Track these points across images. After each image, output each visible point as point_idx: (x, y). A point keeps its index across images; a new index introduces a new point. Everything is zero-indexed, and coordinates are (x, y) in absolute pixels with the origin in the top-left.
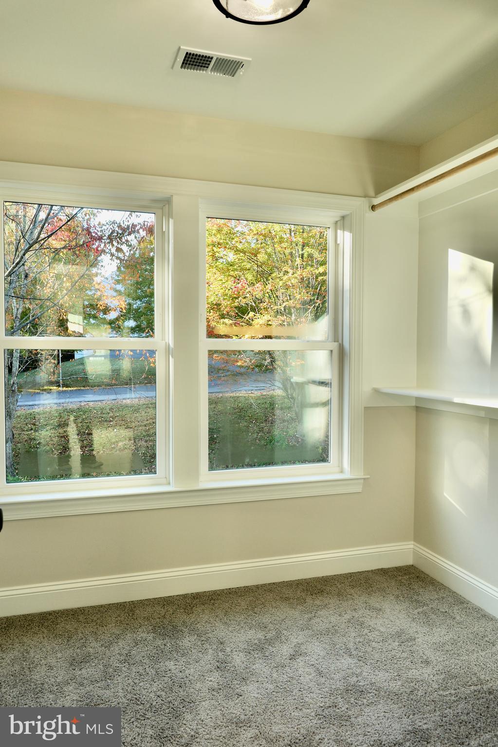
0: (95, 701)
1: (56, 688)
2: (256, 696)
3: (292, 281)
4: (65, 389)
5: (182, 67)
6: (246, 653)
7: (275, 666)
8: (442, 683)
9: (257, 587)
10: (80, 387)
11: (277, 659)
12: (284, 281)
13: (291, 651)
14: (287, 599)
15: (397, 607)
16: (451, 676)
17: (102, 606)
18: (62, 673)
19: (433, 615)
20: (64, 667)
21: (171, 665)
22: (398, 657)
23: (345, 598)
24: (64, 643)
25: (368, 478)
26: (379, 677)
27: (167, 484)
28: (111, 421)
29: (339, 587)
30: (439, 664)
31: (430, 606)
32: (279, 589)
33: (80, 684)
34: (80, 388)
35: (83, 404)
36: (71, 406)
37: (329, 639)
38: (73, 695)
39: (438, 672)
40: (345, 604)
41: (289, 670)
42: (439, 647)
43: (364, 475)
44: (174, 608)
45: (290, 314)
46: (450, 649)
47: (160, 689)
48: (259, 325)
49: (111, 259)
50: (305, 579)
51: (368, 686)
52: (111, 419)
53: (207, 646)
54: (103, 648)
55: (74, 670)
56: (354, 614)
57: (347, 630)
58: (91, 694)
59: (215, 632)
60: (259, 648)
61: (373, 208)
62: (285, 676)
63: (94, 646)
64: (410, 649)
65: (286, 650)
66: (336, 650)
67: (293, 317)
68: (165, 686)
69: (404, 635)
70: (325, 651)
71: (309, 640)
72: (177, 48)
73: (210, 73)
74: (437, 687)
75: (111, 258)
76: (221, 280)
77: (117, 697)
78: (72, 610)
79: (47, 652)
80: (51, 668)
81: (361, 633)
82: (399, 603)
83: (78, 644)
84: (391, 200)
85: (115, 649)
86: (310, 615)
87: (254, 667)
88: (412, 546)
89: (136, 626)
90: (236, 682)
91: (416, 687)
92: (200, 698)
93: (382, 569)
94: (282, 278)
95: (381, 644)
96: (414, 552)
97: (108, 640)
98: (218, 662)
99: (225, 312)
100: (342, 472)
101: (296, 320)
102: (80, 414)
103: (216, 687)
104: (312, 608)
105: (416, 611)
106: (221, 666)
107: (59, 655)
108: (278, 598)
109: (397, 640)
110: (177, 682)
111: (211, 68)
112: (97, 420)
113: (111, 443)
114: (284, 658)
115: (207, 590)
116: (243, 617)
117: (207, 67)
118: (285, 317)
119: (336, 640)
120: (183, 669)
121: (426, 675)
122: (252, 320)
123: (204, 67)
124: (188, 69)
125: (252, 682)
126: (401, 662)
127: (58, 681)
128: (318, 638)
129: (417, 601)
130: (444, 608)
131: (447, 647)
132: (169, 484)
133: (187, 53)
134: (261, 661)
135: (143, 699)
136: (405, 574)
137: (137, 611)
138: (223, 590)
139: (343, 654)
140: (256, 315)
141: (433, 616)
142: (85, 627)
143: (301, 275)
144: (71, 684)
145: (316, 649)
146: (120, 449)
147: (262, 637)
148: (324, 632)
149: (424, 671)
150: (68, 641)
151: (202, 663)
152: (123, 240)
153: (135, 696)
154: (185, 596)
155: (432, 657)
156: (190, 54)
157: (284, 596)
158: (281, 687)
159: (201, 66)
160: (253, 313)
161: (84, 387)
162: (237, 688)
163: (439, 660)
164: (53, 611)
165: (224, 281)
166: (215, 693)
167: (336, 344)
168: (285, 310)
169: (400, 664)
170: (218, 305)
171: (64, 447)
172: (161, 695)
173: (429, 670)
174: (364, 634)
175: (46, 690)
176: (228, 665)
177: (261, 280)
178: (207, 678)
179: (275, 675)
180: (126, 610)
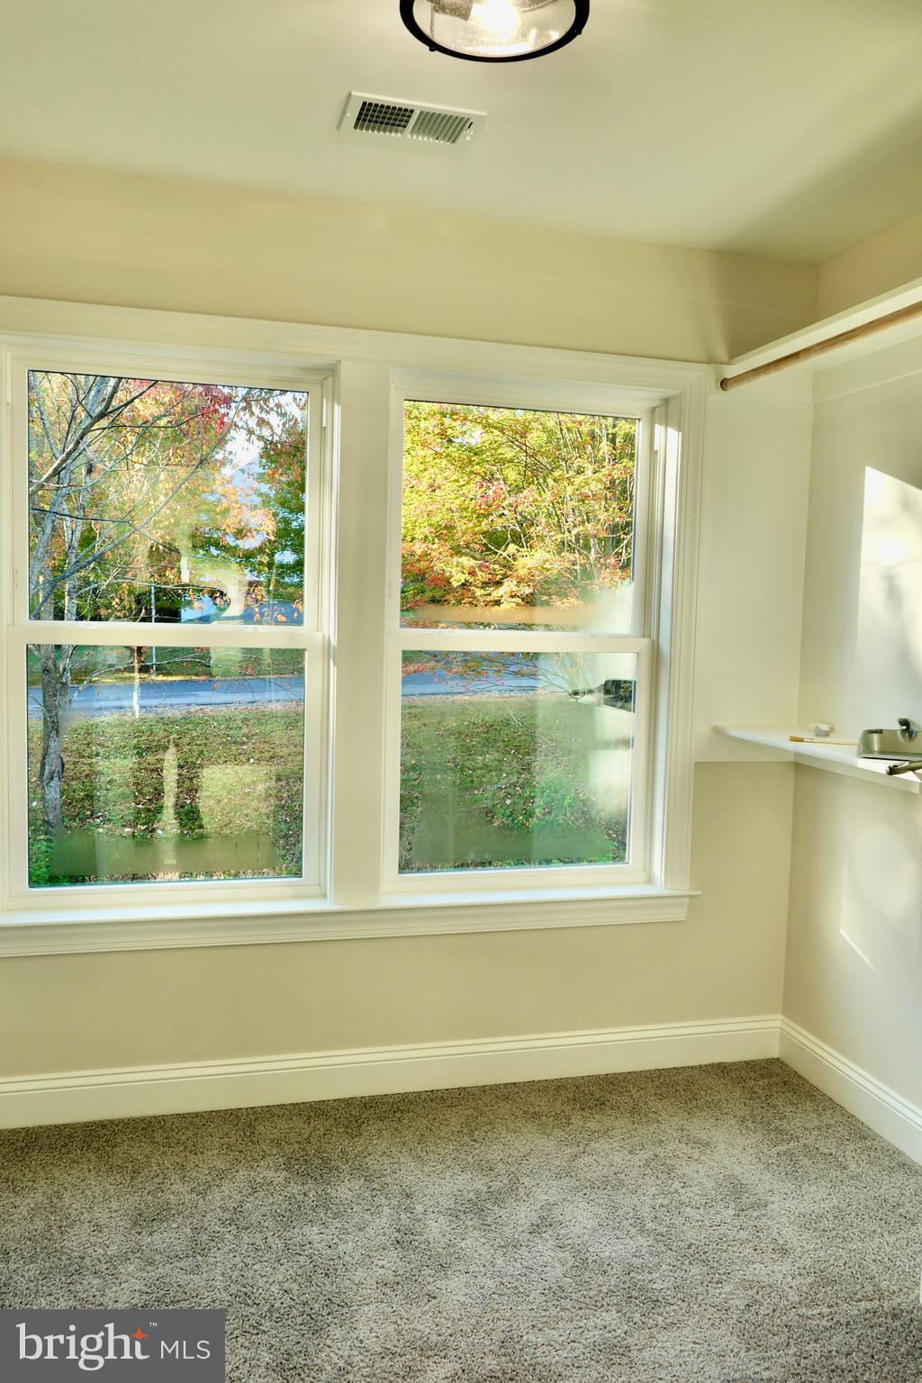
0: (172, 1294)
1: (105, 1266)
2: (462, 1299)
3: (592, 487)
4: (161, 678)
5: (356, 126)
6: (450, 1218)
7: (503, 1244)
8: (807, 1293)
9: (483, 1089)
10: (190, 674)
11: (507, 1231)
12: (576, 487)
13: (534, 1218)
14: (536, 1116)
15: (741, 1141)
16: (823, 1279)
17: (197, 1115)
18: (118, 1238)
19: (806, 1159)
20: (121, 1228)
21: (312, 1232)
22: (731, 1237)
23: (644, 1119)
24: (124, 1182)
25: (698, 896)
26: (691, 1274)
27: (321, 896)
28: (244, 743)
29: (636, 1096)
30: (806, 1255)
31: (803, 1141)
32: (523, 1095)
33: (147, 1261)
34: (188, 678)
35: (193, 709)
36: (169, 713)
37: (605, 1197)
38: (134, 1280)
39: (803, 1271)
40: (642, 1130)
41: (527, 1253)
42: (810, 1222)
43: (691, 889)
44: (328, 1124)
45: (587, 547)
46: (831, 1227)
47: (289, 1277)
48: (525, 569)
49: (248, 440)
50: (573, 1079)
51: (669, 1292)
52: (245, 739)
53: (381, 1200)
54: (194, 1195)
55: (140, 1234)
56: (658, 1150)
57: (640, 1182)
58: (167, 1280)
59: (398, 1175)
60: (475, 1208)
61: (724, 384)
62: (518, 1265)
63: (179, 1191)
64: (755, 1223)
65: (524, 1214)
66: (618, 1220)
67: (593, 555)
68: (300, 1272)
69: (747, 1195)
70: (597, 1221)
71: (569, 1198)
72: (346, 94)
73: (409, 136)
74: (797, 1299)
75: (247, 438)
76: (457, 481)
77: (212, 1288)
78: (143, 1120)
79: (95, 1197)
80: (98, 1228)
81: (666, 1189)
82: (744, 1131)
83: (149, 1187)
84: (757, 371)
85: (216, 1197)
86: (576, 1150)
87: (463, 1245)
88: (778, 1024)
89: (255, 1155)
90: (428, 1272)
91: (758, 1297)
92: (360, 1299)
93: (720, 1063)
94: (572, 480)
95: (701, 1211)
96: (781, 1033)
97: (204, 1181)
98: (398, 1231)
99: (461, 543)
100: (650, 881)
101: (598, 559)
102: (188, 729)
103: (391, 1278)
104: (581, 1136)
105: (775, 1150)
106: (404, 1240)
107: (115, 1205)
108: (519, 1113)
109: (732, 1205)
110: (322, 1266)
111: (411, 127)
112: (218, 740)
113: (244, 784)
114: (520, 1229)
115: (389, 1092)
116: (451, 1147)
117: (405, 126)
118: (577, 555)
119: (619, 1199)
120: (334, 1241)
121: (780, 1276)
122: (515, 559)
123: (399, 126)
124: (367, 129)
125: (457, 1274)
126: (735, 1249)
127: (109, 1253)
128: (586, 1194)
129: (779, 1131)
130: (828, 1146)
131: (825, 1224)
132: (325, 895)
133: (364, 103)
134: (476, 1233)
135: (257, 1295)
136: (762, 1076)
137: (260, 1128)
138: (419, 1094)
139: (630, 1228)
140: (521, 549)
141: (806, 1162)
142: (164, 1153)
143: (610, 475)
144: (132, 1260)
145: (580, 1218)
146: (260, 796)
147: (482, 1187)
148: (597, 1183)
149: (776, 1268)
150: (133, 1178)
151: (370, 1231)
152: (272, 405)
153: (244, 1289)
154: (348, 1102)
155: (795, 1241)
156: (370, 104)
157: (531, 1110)
158: (509, 1286)
159: (393, 125)
160: (516, 547)
161: (197, 675)
162: (429, 1283)
163: (807, 1247)
164: (110, 1121)
165: (462, 483)
166: (387, 1291)
167: (646, 641)
168: (577, 540)
169: (734, 1252)
170: (449, 528)
171: (156, 789)
172: (291, 1290)
173: (784, 1267)
174: (672, 1190)
175: (88, 1269)
176: (416, 1238)
177: (533, 481)
178: (376, 1262)
179: (499, 1262)
180: (240, 1124)
